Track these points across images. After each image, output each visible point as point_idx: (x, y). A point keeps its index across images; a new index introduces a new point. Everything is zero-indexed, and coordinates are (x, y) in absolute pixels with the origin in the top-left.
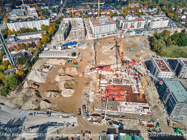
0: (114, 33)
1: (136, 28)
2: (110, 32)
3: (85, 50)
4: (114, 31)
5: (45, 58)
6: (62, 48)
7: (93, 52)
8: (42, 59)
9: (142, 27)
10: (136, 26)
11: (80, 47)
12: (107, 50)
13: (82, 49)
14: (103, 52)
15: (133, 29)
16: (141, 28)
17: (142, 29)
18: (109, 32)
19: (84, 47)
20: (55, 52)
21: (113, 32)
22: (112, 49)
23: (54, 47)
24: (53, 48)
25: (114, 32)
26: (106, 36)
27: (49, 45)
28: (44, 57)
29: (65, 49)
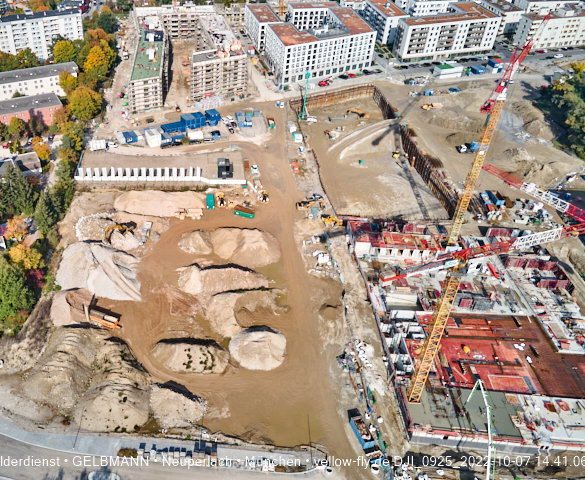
0: (366, 72)
1: (458, 51)
2: (348, 68)
3: (267, 148)
4: (367, 64)
5: (103, 184)
6: (165, 141)
7: (304, 156)
8: (89, 191)
9: (488, 42)
10: (461, 39)
11: (240, 137)
12: (358, 148)
13: (252, 143)
14: (342, 156)
15: (448, 52)
16: (482, 48)
17: (484, 52)
18: (345, 66)
19: (257, 135)
20: (137, 156)
21: (361, 65)
22: (376, 142)
23: (126, 135)
24: (123, 140)
25: (364, 68)
26: (338, 85)
27: (101, 125)
28: (98, 183)
29: (178, 144)
